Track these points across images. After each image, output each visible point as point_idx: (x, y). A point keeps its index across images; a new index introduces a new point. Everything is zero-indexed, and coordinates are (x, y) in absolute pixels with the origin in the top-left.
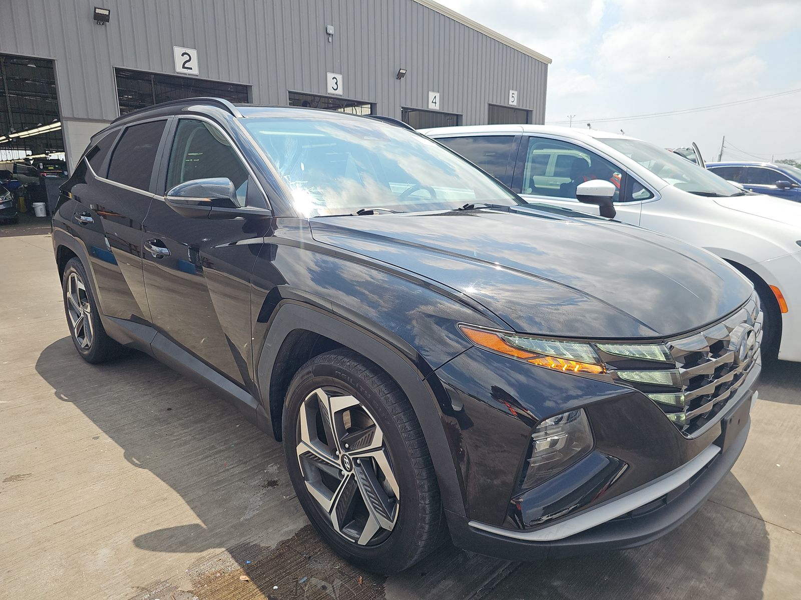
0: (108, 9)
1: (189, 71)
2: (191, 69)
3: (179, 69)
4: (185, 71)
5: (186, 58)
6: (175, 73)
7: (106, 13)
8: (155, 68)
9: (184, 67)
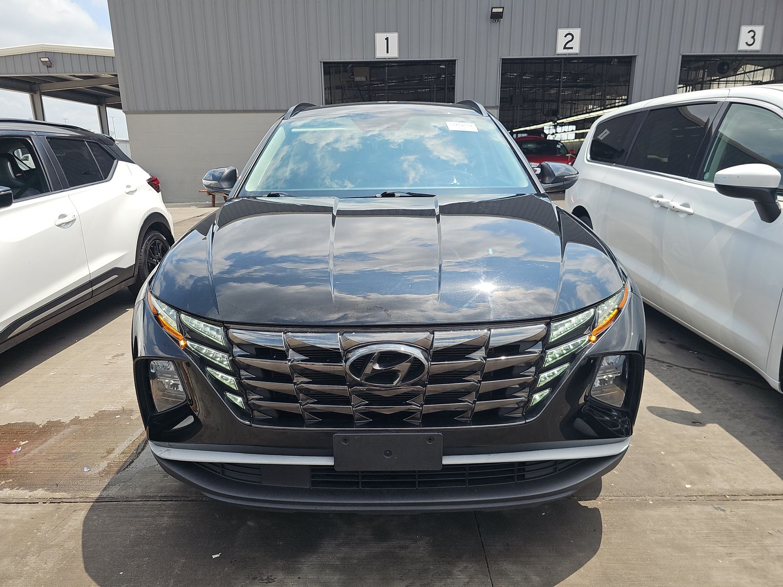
0: (502, 6)
1: (570, 51)
2: (572, 48)
3: (560, 50)
4: (566, 51)
5: (569, 37)
6: (555, 55)
7: (500, 10)
8: (539, 53)
9: (565, 48)
